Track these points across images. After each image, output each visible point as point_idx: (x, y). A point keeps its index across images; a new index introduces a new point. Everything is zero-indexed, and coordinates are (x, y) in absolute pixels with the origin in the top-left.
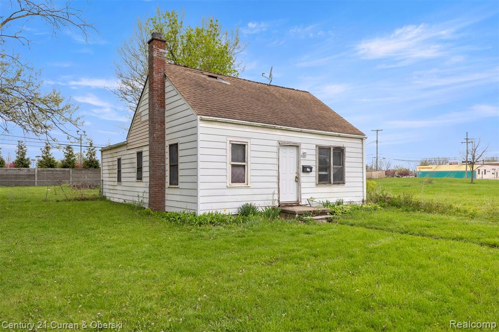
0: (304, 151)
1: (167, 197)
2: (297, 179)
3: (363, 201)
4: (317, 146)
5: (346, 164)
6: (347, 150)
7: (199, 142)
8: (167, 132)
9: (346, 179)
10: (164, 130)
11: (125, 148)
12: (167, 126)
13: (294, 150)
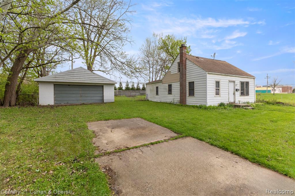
0: (237, 83)
1: (187, 100)
2: (234, 94)
3: (255, 102)
4: (240, 81)
5: (250, 88)
6: (250, 83)
7: (207, 81)
8: (187, 78)
9: (250, 94)
10: (186, 77)
11: (161, 83)
12: (187, 76)
13: (233, 83)
